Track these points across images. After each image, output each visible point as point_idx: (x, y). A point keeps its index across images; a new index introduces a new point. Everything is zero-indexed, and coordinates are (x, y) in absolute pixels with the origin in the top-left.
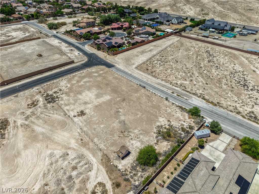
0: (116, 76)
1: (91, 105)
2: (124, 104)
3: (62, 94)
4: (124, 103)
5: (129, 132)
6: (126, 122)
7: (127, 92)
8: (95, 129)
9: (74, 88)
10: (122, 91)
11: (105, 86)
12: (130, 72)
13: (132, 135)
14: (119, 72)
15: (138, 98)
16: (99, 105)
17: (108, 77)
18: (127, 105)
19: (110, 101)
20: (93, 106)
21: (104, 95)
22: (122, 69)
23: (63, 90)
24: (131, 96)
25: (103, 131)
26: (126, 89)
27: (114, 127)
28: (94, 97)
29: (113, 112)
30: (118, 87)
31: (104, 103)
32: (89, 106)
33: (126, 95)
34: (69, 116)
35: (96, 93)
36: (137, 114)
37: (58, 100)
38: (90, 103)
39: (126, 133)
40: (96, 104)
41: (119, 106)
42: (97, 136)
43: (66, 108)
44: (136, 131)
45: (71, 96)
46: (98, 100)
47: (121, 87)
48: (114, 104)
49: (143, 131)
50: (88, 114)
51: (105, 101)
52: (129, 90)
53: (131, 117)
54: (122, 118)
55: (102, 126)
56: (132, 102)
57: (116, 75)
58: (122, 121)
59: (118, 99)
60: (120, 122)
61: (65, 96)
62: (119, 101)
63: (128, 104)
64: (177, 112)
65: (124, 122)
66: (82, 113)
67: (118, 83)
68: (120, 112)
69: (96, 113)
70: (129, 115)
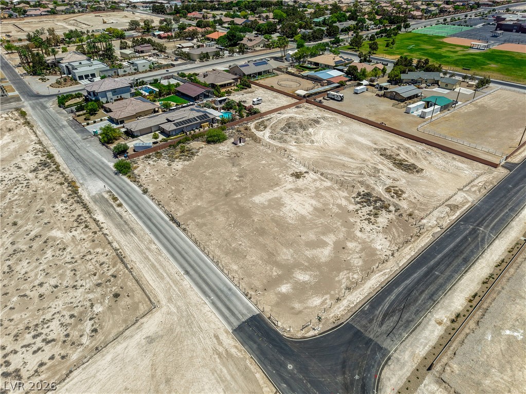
0: (237, 264)
1: (287, 188)
2: (229, 186)
3: (357, 211)
4: (229, 189)
5: (230, 157)
6: (231, 165)
7: (217, 209)
8: (273, 159)
9: (341, 225)
10: (227, 212)
11: (267, 228)
12: (187, 282)
13: (226, 154)
14: (222, 286)
15: (198, 196)
16: (272, 186)
17: (262, 259)
18: (224, 186)
19: (254, 193)
20: (283, 186)
21: (266, 203)
22: (208, 308)
23: (361, 220)
24: (210, 202)
25: (262, 157)
26: (218, 216)
27: (249, 160)
28: (286, 202)
29: (249, 177)
30: (235, 222)
31: (265, 190)
32: (289, 186)
33: (221, 203)
34: (315, 173)
35: (284, 209)
36: (211, 173)
37: (354, 198)
38: (290, 189)
39: (233, 156)
40: (278, 188)
41: (238, 185)
42: (268, 154)
43: (328, 184)
44: (220, 157)
45: (333, 205)
46: (276, 195)
47: (227, 223)
48: (246, 188)
49: (211, 157)
50: (288, 175)
51: (263, 193)
52: (211, 213)
53: (222, 170)
54: (235, 169)
55: (264, 162)
56: (213, 190)
57: (235, 267)
58: (236, 167)
59: (239, 196)
60: (240, 165)
61: (345, 205)
62: (237, 192)
63: (222, 187)
64: (147, 175)
65: (233, 165)
66: (298, 176)
67: (233, 235)
68: (237, 176)
69: (275, 176)
70: (224, 173)
